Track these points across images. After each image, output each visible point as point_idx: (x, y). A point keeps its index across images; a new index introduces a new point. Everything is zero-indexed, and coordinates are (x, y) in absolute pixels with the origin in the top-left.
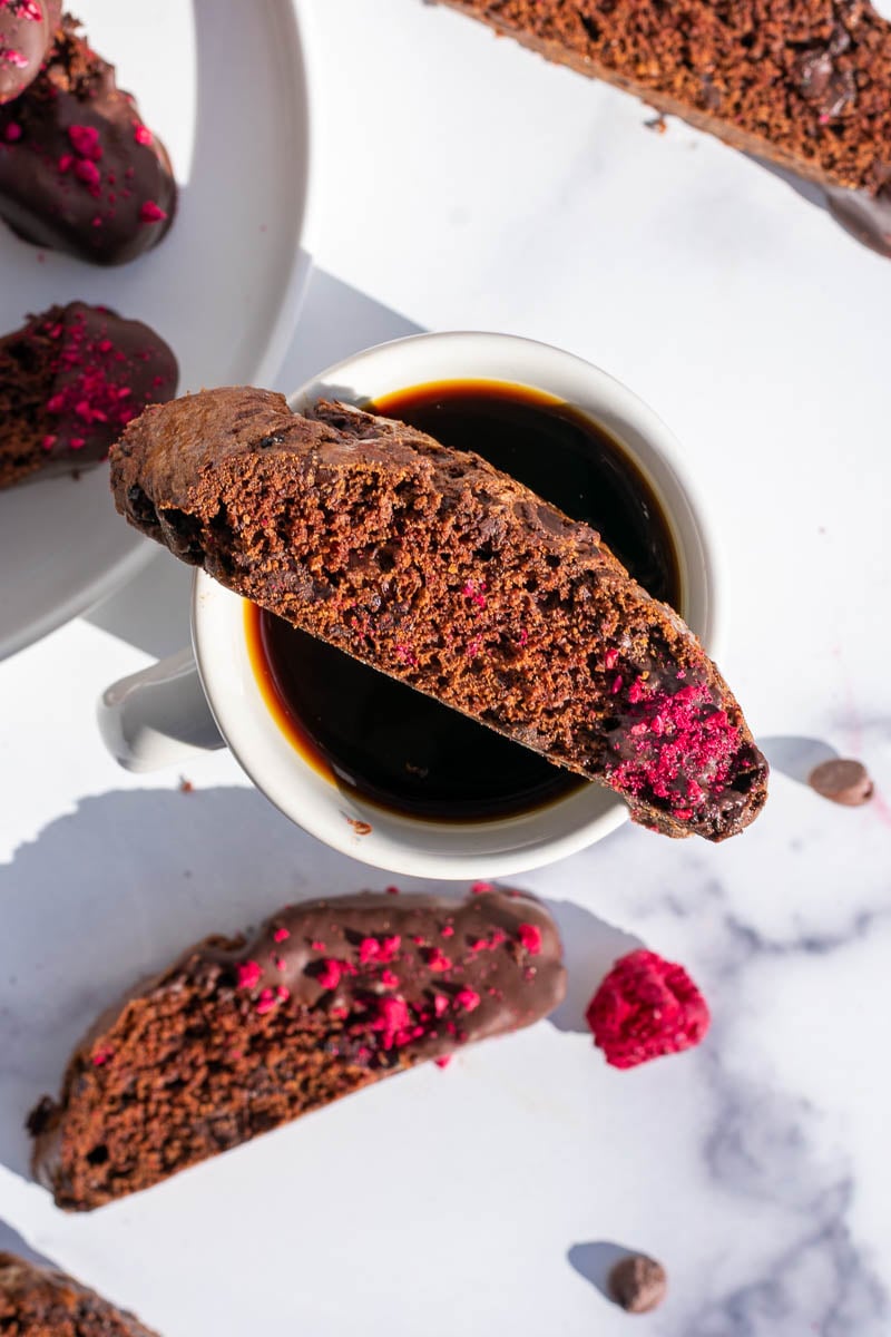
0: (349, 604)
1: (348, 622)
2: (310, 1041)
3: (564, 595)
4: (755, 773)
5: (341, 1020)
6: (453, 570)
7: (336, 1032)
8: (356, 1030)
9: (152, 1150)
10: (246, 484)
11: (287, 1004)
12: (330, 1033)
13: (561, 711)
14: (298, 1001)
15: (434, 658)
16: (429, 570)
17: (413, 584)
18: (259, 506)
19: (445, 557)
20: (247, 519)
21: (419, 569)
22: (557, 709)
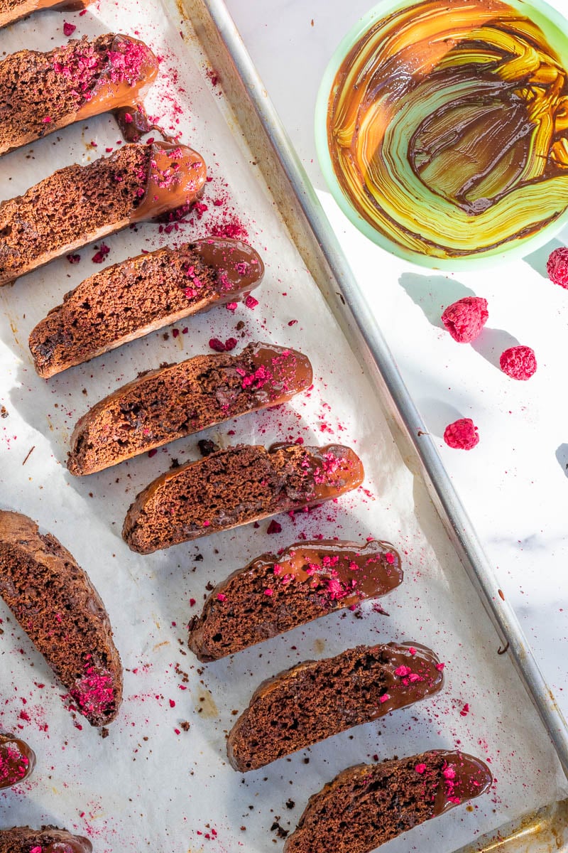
0: (22, 601)
1: (18, 607)
2: (302, 596)
3: (84, 631)
4: (113, 711)
5: (315, 588)
6: (56, 607)
7: (313, 593)
8: (320, 592)
9: (239, 636)
10: (9, 551)
11: (294, 581)
12: (310, 593)
13: (66, 665)
14: (298, 580)
15: (38, 631)
16: (50, 604)
17: (42, 605)
18: (10, 560)
19: (56, 602)
20: (4, 562)
21: (47, 602)
22: (65, 663)
